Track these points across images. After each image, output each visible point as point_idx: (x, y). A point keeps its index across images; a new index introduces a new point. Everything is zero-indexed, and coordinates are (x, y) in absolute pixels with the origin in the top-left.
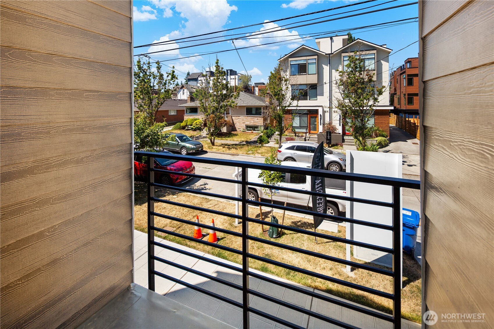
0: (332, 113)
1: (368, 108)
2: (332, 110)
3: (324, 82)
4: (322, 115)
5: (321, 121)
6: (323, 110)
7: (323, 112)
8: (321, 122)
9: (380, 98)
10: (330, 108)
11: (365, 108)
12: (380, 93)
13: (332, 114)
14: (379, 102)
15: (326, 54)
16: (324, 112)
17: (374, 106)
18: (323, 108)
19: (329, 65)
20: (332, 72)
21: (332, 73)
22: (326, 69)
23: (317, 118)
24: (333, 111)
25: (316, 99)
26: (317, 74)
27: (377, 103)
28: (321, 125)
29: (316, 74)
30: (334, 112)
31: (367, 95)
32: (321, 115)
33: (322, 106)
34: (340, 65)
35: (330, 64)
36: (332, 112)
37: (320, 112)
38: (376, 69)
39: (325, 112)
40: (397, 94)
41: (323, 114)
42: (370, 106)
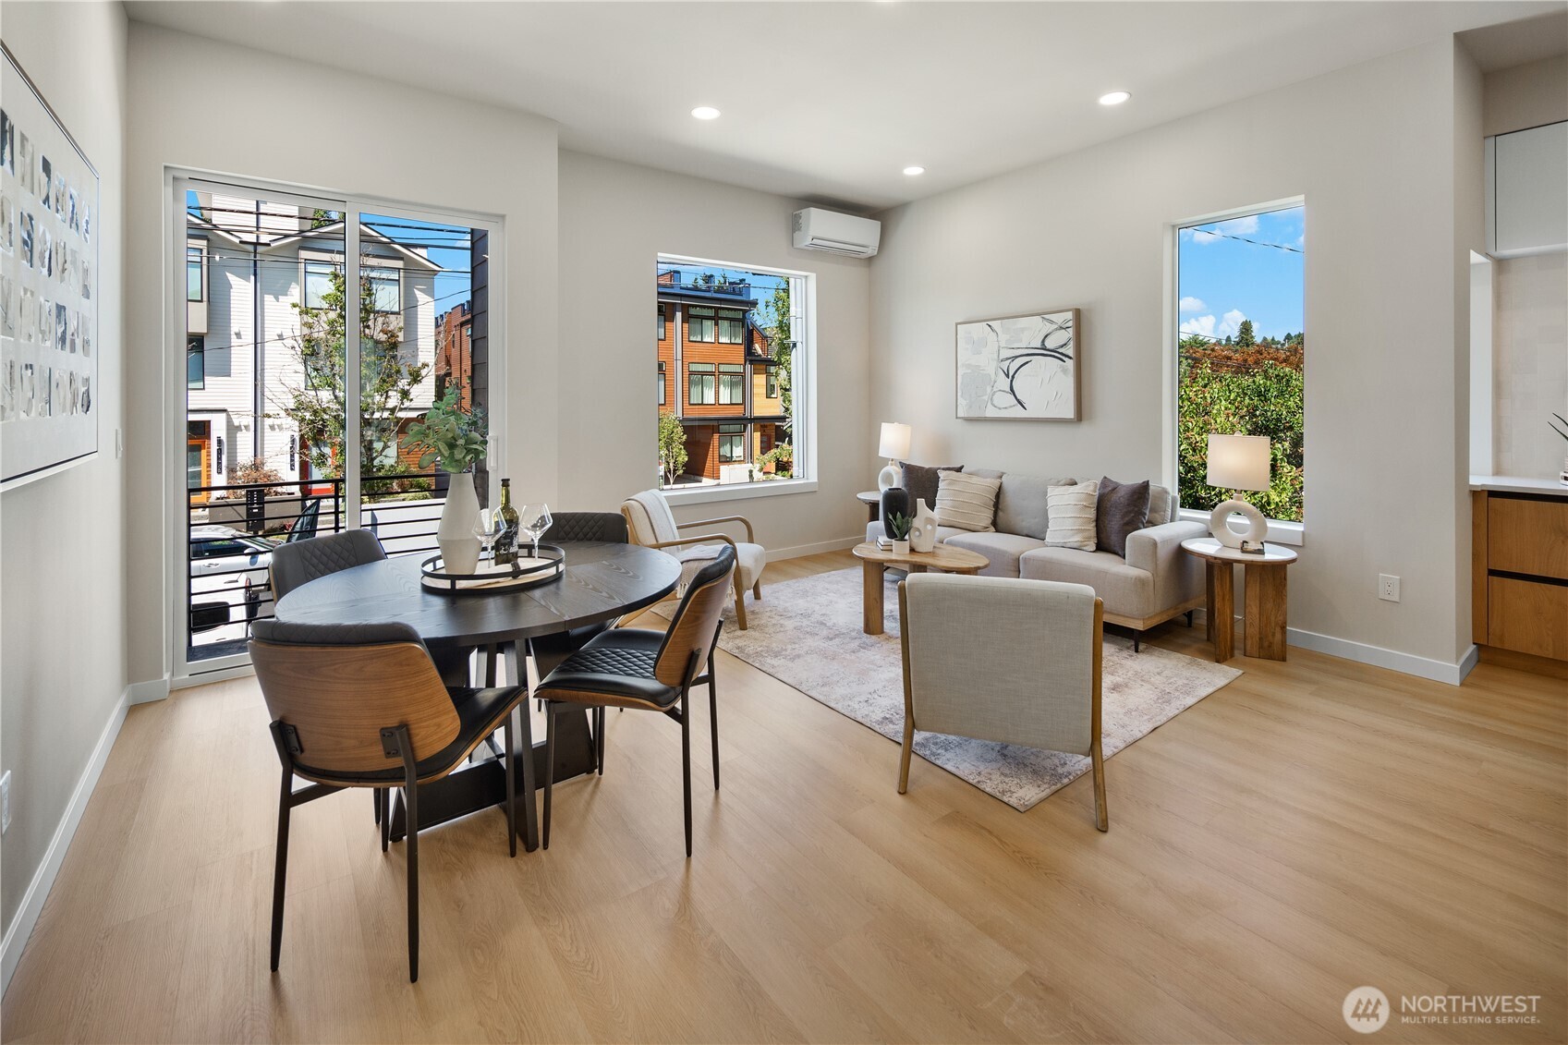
0: (263, 433)
1: (386, 414)
2: (263, 422)
3: (234, 329)
4: (224, 438)
5: (219, 459)
6: (229, 421)
7: (228, 430)
8: (219, 464)
9: (415, 391)
10: (258, 414)
11: (377, 415)
12: (416, 378)
13: (263, 436)
14: (411, 400)
15: (241, 242)
16: (232, 429)
17: (401, 410)
18: (228, 415)
19: (252, 278)
20: (262, 301)
21: (263, 305)
22: (241, 290)
23: (204, 452)
24: (266, 427)
25: (200, 385)
26: (205, 304)
27: (407, 404)
28: (219, 472)
29: (201, 301)
30: (272, 427)
31: (384, 381)
32: (220, 442)
33: (225, 411)
34: (294, 285)
35: (255, 275)
36: (263, 429)
37: (218, 428)
38: (402, 312)
39: (239, 428)
40: (453, 376)
41: (228, 437)
42: (393, 410)
